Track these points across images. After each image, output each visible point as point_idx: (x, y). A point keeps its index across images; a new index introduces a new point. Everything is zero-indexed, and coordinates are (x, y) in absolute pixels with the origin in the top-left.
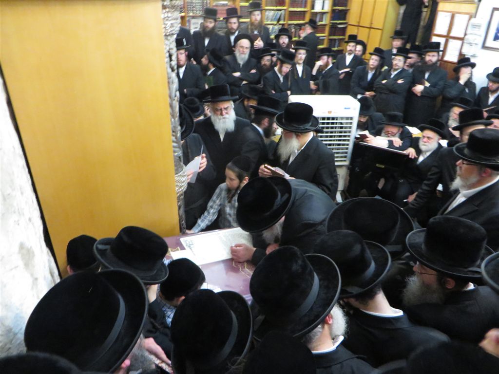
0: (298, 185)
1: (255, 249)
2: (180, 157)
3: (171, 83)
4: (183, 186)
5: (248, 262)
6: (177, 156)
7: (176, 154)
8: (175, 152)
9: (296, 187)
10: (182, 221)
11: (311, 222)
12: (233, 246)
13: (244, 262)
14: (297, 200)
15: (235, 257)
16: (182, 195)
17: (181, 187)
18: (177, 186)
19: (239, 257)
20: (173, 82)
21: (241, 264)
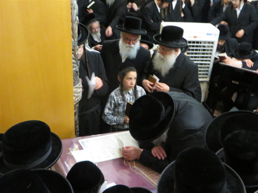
0: (180, 98)
1: (142, 150)
2: (77, 72)
3: (73, 9)
4: (78, 96)
5: (136, 160)
6: (74, 71)
7: (74, 69)
8: (74, 67)
9: (179, 99)
10: (77, 126)
11: (193, 128)
12: (124, 147)
13: (133, 161)
14: (180, 110)
15: (125, 157)
16: (77, 103)
17: (77, 97)
18: (74, 96)
19: (129, 157)
20: (74, 8)
21: (130, 162)
